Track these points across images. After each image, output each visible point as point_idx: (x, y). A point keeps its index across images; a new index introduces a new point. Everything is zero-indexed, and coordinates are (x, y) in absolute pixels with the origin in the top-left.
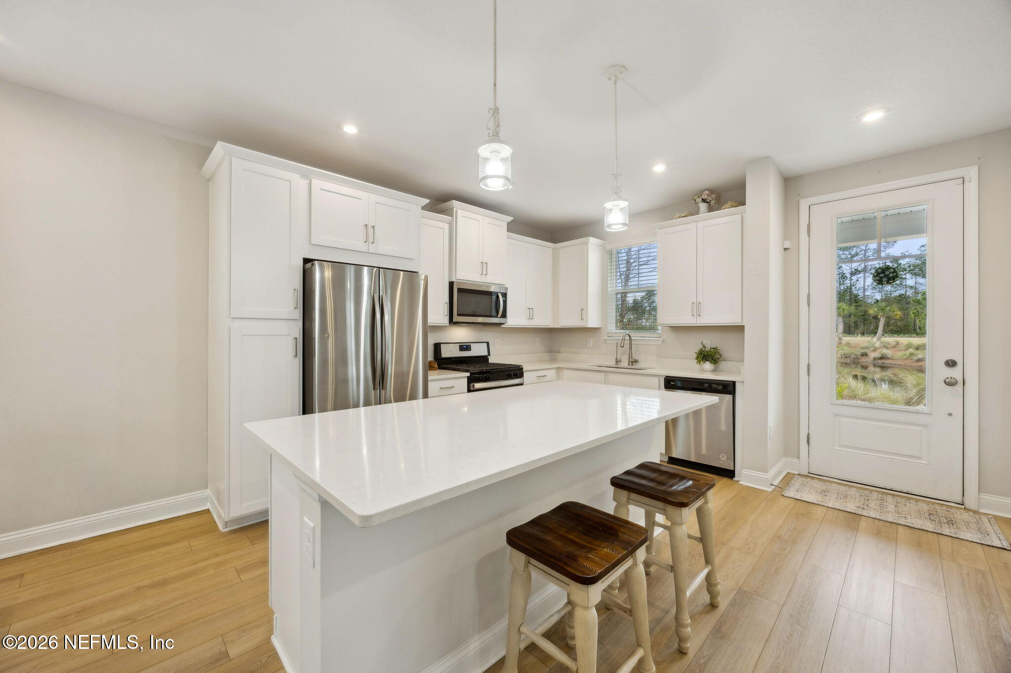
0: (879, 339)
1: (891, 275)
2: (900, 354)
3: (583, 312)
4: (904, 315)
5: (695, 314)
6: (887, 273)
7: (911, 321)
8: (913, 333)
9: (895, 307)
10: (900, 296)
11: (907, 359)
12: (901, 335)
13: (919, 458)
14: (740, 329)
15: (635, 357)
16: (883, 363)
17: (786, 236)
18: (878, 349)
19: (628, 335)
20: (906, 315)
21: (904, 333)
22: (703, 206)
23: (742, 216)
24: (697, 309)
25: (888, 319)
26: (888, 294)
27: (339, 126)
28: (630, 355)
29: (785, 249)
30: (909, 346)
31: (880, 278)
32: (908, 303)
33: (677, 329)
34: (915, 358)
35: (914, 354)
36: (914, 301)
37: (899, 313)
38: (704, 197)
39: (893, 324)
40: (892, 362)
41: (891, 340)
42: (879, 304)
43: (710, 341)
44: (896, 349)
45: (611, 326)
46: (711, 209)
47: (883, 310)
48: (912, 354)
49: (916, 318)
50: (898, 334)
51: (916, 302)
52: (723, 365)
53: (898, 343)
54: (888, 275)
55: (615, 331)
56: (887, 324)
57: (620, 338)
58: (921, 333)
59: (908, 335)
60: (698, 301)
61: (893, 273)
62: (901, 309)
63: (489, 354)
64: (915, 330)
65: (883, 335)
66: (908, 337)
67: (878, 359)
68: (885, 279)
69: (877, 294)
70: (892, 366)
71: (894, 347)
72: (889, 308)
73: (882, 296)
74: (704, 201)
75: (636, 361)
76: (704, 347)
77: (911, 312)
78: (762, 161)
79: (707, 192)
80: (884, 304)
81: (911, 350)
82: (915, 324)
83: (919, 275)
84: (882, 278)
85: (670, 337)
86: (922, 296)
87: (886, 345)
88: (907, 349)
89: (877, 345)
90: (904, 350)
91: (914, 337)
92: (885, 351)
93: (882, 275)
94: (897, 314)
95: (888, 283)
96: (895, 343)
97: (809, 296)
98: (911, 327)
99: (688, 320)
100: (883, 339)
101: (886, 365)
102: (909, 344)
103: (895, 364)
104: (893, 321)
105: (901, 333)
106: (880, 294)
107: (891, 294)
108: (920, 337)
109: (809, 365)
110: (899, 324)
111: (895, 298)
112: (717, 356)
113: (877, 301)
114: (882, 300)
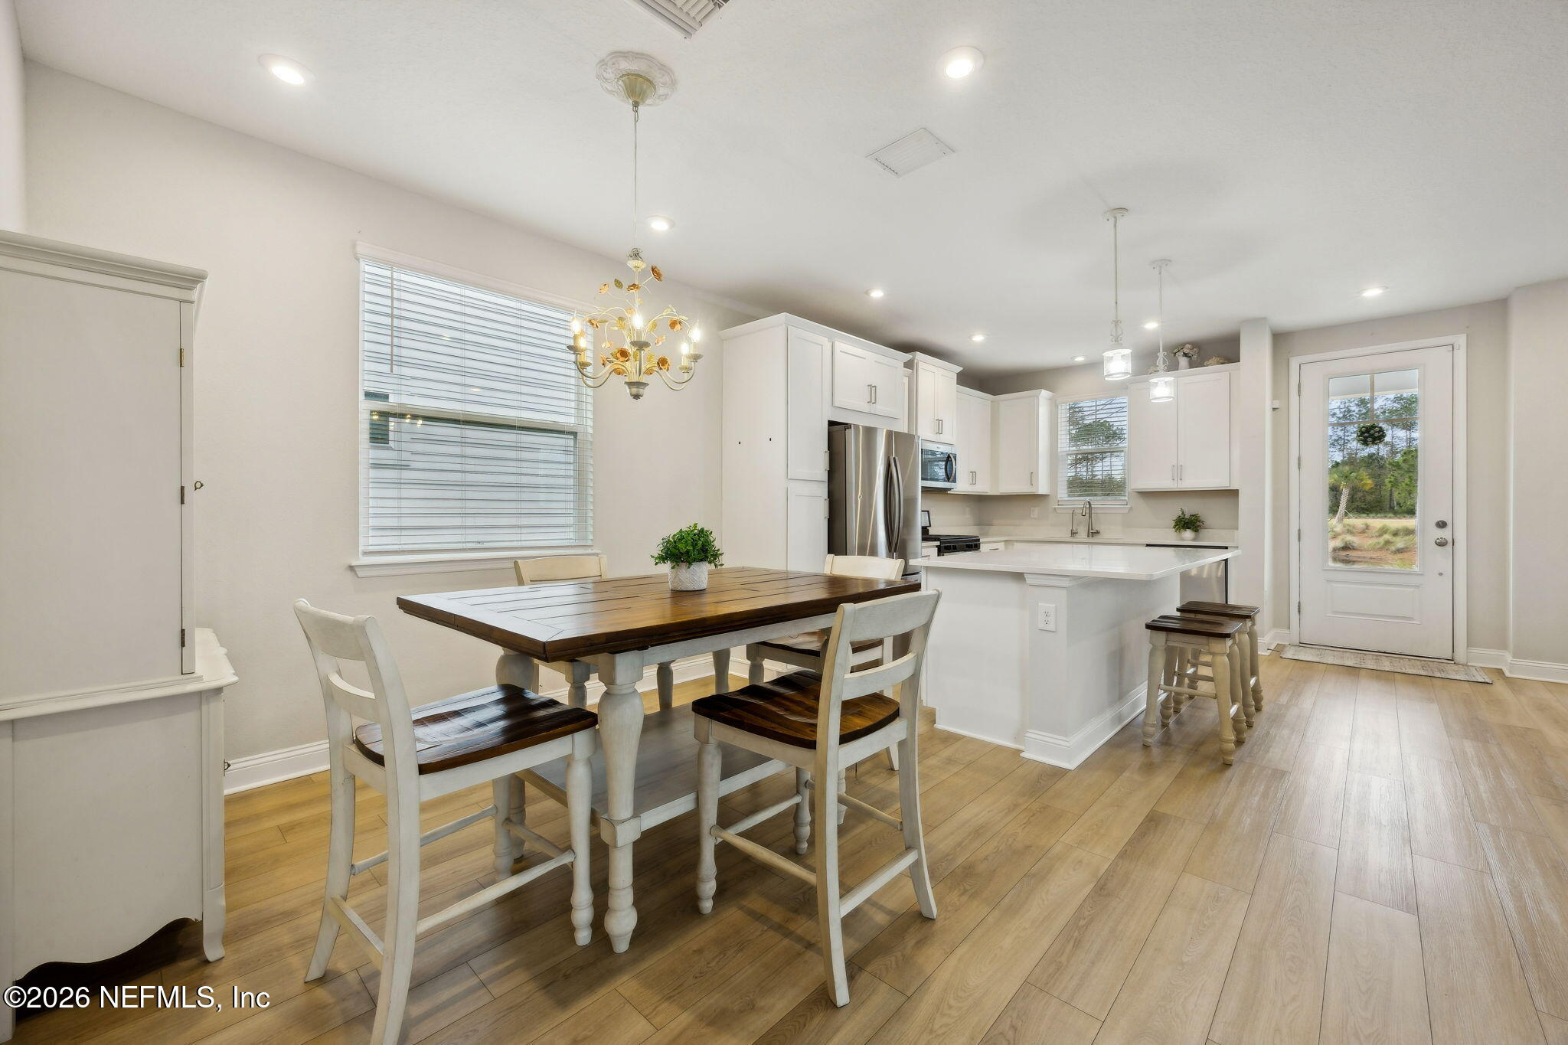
0: (1341, 520)
1: (1377, 435)
2: (1370, 542)
3: (1032, 477)
4: (1376, 485)
5: (1175, 478)
6: (1372, 432)
7: (1386, 493)
8: (1389, 512)
9: (1364, 473)
10: (1371, 456)
11: (1381, 549)
12: (1371, 515)
13: (1411, 619)
14: (1233, 494)
15: (1096, 528)
16: (1347, 556)
17: (1275, 397)
18: (1340, 534)
19: (1089, 502)
20: (1379, 486)
21: (1377, 512)
22: (1183, 361)
23: (1230, 374)
24: (1178, 471)
25: (1354, 491)
26: (1352, 454)
27: (867, 293)
28: (1090, 526)
29: (1274, 409)
30: (1383, 531)
31: (1364, 437)
32: (1382, 467)
33: (1147, 495)
34: (1393, 548)
35: (1392, 543)
36: (1390, 464)
37: (1369, 482)
38: (1185, 351)
39: (1360, 498)
40: (1359, 553)
41: (1358, 522)
42: (1340, 468)
43: (1190, 508)
44: (1366, 535)
45: (1063, 493)
46: (1192, 365)
47: (1346, 477)
48: (1387, 542)
49: (1394, 489)
50: (1368, 514)
51: (1393, 466)
52: (1203, 532)
53: (1368, 527)
54: (1373, 435)
55: (1066, 499)
56: (1352, 499)
57: (1079, 506)
58: (1400, 511)
59: (1382, 515)
60: (1179, 464)
61: (1379, 432)
62: (1372, 476)
63: (930, 526)
64: (1392, 508)
65: (1346, 515)
66: (1382, 518)
67: (1339, 550)
68: (1370, 439)
69: (1337, 453)
70: (1360, 560)
71: (1363, 532)
72: (1354, 474)
73: (1344, 457)
74: (1185, 355)
75: (1098, 532)
76: (1183, 513)
77: (1387, 481)
78: (1257, 322)
79: (1188, 346)
80: (1347, 468)
81: (1387, 537)
82: (1391, 500)
83: (1397, 426)
84: (1366, 438)
85: (1141, 505)
86: (1403, 456)
87: (1350, 529)
88: (1380, 535)
89: (1339, 528)
90: (1377, 537)
91: (1390, 518)
92: (1349, 538)
93: (1366, 435)
94: (1365, 484)
95: (1373, 443)
96: (1364, 526)
97: (1299, 459)
98: (1386, 504)
99: (1167, 484)
100: (1347, 521)
101: (1351, 559)
102: (1384, 528)
103: (1364, 557)
104: (1360, 494)
105: (1371, 512)
106: (1341, 454)
107: (1357, 454)
108: (1399, 518)
109: (1299, 530)
110: (1369, 498)
111: (1363, 460)
112: (1198, 523)
113: (1337, 464)
114: (1344, 463)
